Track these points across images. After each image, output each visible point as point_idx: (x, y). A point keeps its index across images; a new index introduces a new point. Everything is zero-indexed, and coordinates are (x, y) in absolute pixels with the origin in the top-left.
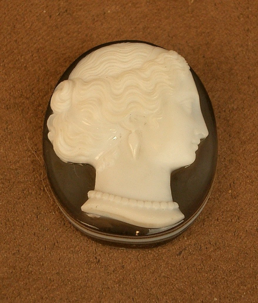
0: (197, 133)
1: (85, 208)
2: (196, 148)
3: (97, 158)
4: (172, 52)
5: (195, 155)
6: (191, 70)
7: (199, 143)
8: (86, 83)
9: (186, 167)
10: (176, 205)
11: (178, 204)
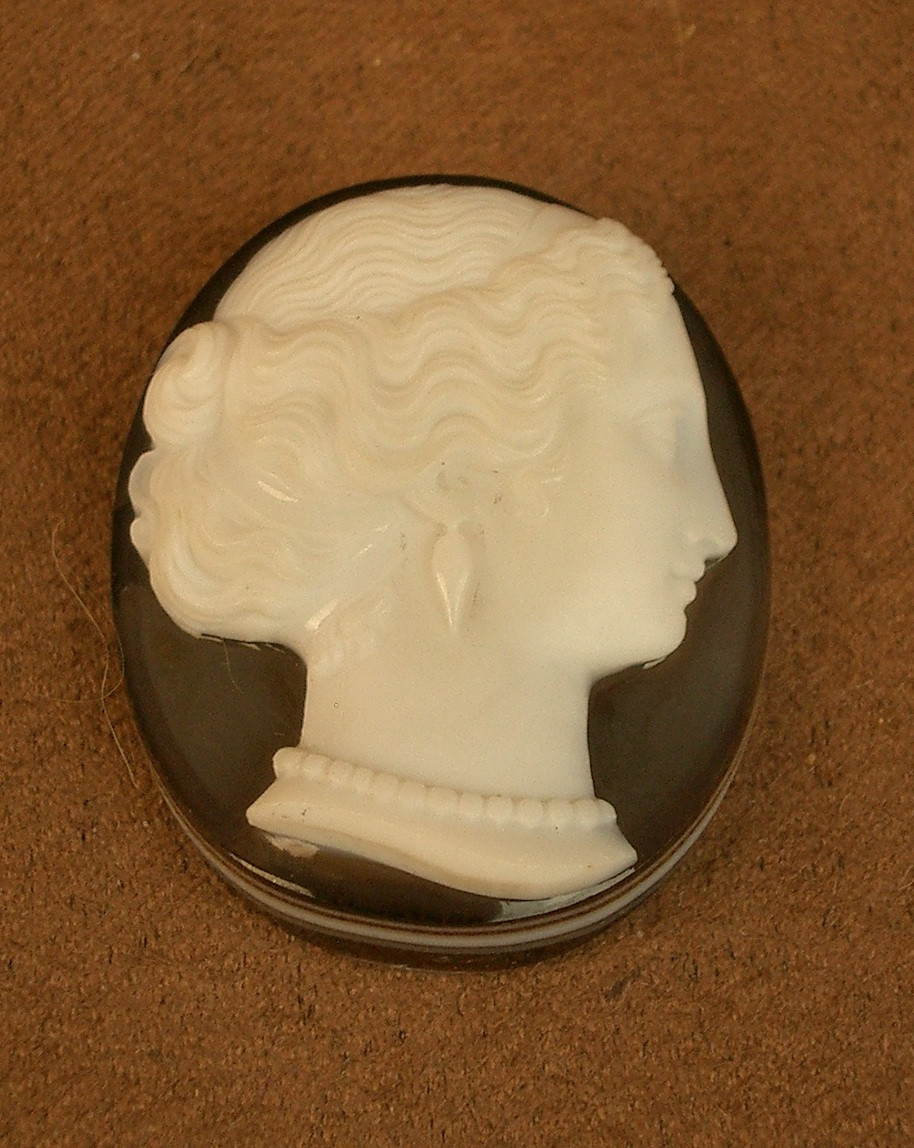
0: (692, 537)
1: (261, 813)
2: (689, 594)
3: (314, 624)
4: (606, 224)
5: (683, 620)
6: (679, 295)
7: (701, 574)
8: (278, 335)
9: (647, 666)
10: (607, 813)
11: (612, 809)
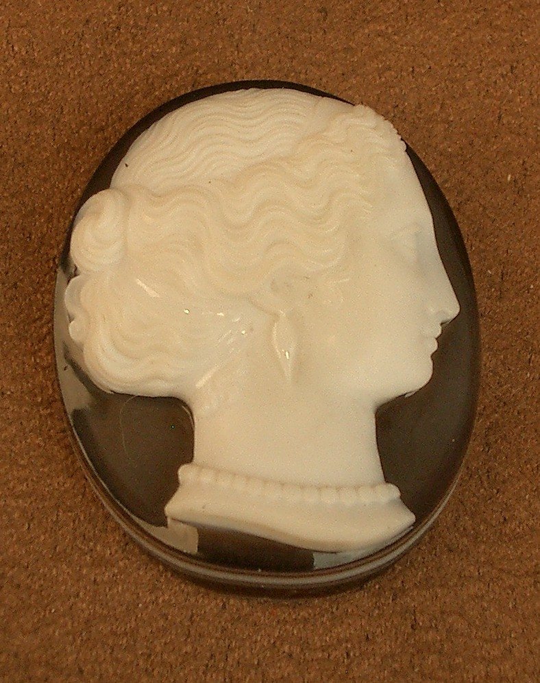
11: (397, 489)
